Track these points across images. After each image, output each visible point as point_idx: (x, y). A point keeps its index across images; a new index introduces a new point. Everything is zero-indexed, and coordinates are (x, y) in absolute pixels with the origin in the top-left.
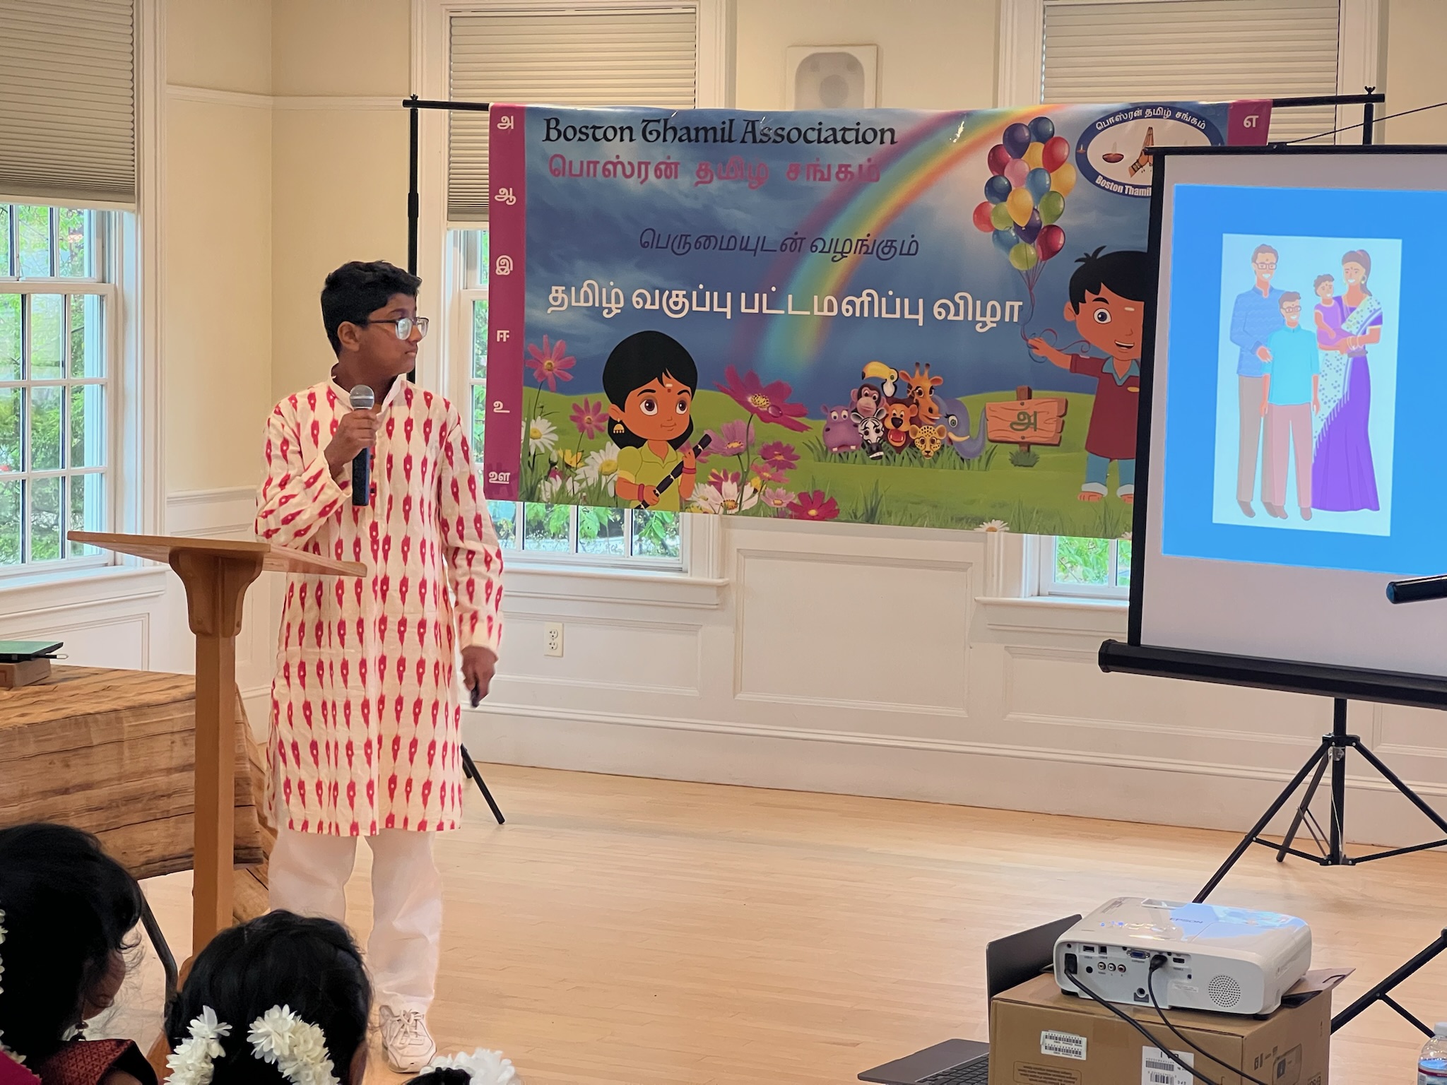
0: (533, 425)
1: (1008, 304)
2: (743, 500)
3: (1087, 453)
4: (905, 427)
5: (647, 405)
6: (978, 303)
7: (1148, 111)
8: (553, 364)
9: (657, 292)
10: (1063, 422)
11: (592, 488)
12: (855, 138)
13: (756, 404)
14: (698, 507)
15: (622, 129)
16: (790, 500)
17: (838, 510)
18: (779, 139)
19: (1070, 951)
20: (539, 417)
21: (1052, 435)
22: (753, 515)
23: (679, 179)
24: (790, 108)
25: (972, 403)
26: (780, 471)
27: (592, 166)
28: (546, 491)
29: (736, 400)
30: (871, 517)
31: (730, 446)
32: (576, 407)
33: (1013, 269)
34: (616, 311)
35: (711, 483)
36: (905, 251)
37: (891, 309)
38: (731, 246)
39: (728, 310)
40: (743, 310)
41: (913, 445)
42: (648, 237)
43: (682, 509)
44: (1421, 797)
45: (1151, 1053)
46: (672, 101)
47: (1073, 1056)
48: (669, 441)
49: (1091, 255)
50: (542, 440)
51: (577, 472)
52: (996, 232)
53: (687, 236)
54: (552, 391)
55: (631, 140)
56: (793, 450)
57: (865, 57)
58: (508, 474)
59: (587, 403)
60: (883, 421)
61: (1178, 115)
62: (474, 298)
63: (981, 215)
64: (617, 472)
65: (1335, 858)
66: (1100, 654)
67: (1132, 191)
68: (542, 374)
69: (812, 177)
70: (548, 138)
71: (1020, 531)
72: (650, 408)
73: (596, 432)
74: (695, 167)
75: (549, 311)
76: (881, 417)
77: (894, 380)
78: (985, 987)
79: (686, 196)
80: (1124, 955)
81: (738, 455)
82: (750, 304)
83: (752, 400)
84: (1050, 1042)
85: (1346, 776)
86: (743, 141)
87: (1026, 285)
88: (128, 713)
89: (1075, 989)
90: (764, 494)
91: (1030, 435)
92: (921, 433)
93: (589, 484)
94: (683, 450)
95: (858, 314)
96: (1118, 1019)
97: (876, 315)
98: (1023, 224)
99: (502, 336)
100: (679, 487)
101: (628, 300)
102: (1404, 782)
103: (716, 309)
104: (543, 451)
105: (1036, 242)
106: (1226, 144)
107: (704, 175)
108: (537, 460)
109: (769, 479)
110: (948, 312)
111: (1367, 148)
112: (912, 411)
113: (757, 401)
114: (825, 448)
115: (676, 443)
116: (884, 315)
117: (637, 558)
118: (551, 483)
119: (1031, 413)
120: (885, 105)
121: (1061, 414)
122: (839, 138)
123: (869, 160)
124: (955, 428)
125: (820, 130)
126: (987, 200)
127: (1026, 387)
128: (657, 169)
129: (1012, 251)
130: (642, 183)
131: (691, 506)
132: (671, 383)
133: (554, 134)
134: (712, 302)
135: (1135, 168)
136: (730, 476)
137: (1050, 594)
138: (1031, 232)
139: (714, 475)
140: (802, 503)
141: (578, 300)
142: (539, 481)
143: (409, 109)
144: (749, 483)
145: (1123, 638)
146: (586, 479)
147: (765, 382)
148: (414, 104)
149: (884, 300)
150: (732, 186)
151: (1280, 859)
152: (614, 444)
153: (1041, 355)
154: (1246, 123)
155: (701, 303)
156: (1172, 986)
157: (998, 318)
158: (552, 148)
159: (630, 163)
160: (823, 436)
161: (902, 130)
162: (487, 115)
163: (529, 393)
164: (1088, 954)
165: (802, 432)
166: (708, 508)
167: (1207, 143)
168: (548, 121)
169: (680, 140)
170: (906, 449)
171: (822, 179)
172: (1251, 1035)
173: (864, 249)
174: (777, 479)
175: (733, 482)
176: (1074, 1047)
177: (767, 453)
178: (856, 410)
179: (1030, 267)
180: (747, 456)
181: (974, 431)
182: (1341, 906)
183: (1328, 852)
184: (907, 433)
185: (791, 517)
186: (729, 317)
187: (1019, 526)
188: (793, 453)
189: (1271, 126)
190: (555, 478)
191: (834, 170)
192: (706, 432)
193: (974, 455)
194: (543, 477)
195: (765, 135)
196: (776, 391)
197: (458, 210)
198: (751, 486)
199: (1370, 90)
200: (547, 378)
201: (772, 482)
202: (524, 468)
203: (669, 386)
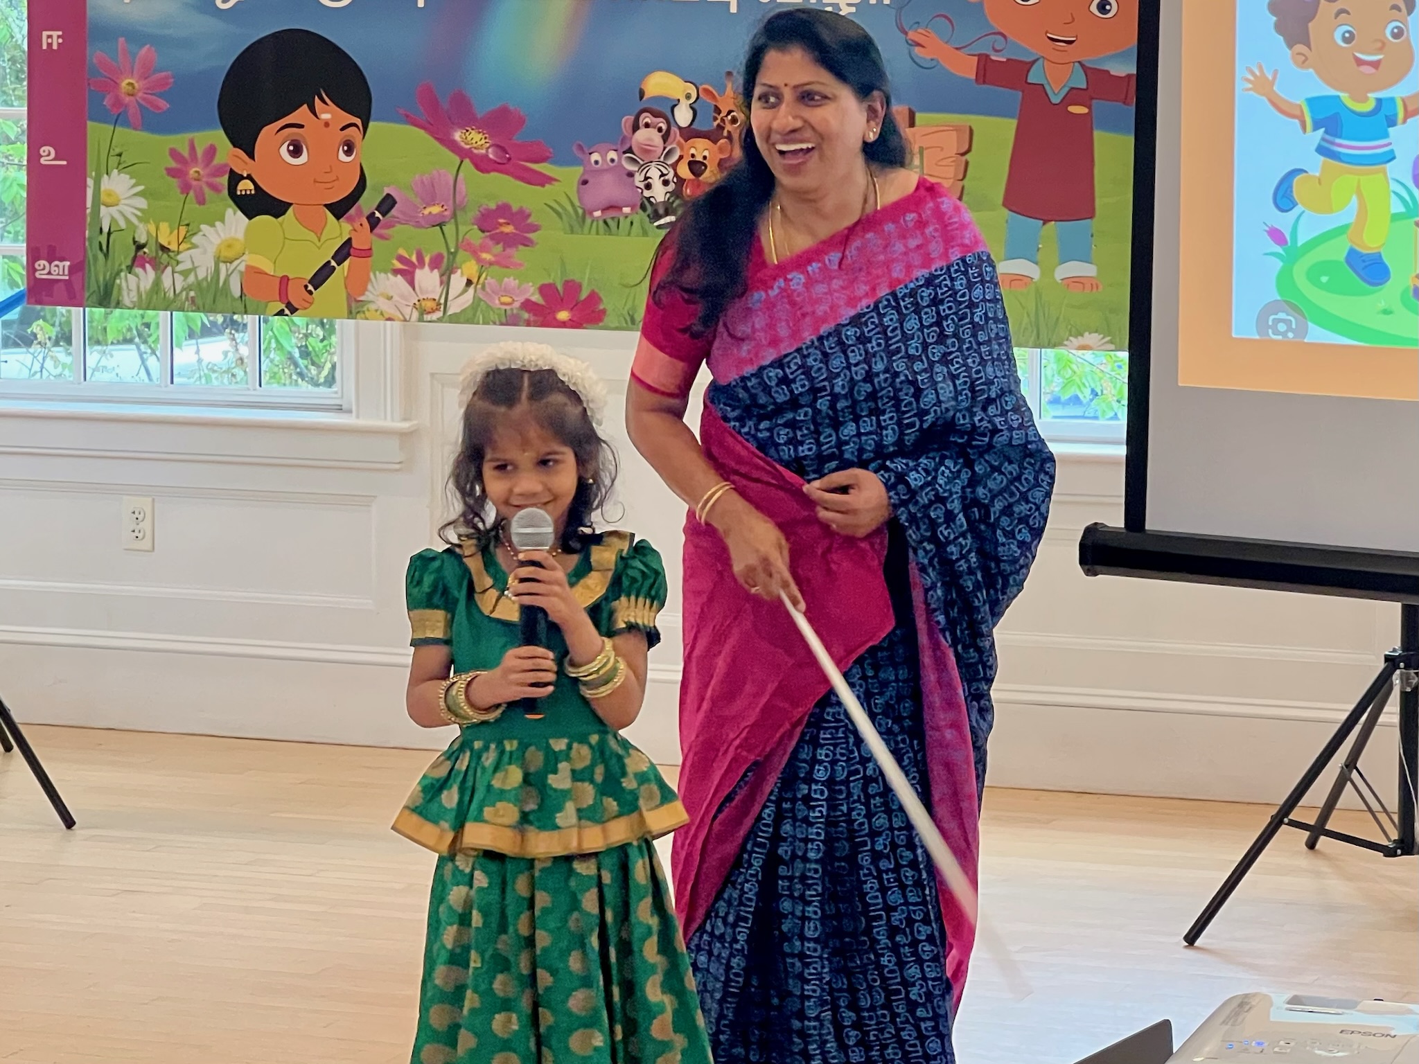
0: (106, 183)
2: (450, 297)
3: (1006, 212)
4: (710, 176)
5: (291, 148)
8: (136, 85)
10: (967, 163)
11: (205, 284)
13: (466, 144)
14: (376, 311)
16: (527, 296)
17: (604, 312)
20: (116, 171)
22: (468, 321)
26: (508, 251)
28: (129, 290)
29: (437, 139)
31: (426, 212)
32: (174, 154)
35: (396, 272)
43: (351, 314)
48: (326, 206)
50: (120, 207)
51: (179, 258)
54: (135, 129)
56: (529, 216)
58: (67, 263)
59: (192, 148)
60: (674, 166)
64: (244, 258)
65: (1406, 845)
68: (118, 103)
72: (296, 152)
73: (207, 191)
77: (692, 101)
81: (440, 225)
83: (461, 137)
90: (483, 288)
93: (200, 278)
94: (351, 220)
99: (50, 41)
100: (346, 278)
104: (123, 224)
108: (114, 241)
109: (491, 264)
112: (721, 150)
113: (469, 138)
114: (580, 211)
117: (269, 391)
118: (137, 276)
119: (915, 150)
121: (963, 151)
127: (905, 107)
131: (365, 309)
132: (329, 113)
136: (427, 260)
139: (401, 259)
140: (546, 301)
142: (118, 274)
144: (459, 271)
146: (194, 269)
151: (1312, 846)
152: (239, 213)
153: (929, 57)
163: (97, 133)
165: (543, 185)
166: (392, 312)
174: (501, 262)
175: (432, 269)
177: (487, 221)
180: (453, 227)
183: (1394, 835)
185: (528, 324)
186: (420, 4)
188: (530, 221)
190: (144, 268)
192: (386, 191)
194: (124, 267)
196: (500, 123)
198: (462, 273)
200: (126, 107)
201: (495, 268)
202: (92, 251)
203: (326, 116)
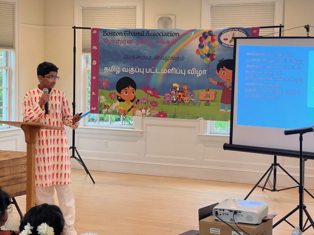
0: (101, 97)
1: (204, 71)
2: (147, 113)
3: (221, 103)
4: (181, 97)
6: (197, 70)
7: (233, 29)
8: (105, 84)
9: (128, 68)
10: (216, 96)
11: (114, 111)
12: (170, 35)
15: (120, 33)
16: (157, 113)
17: (167, 115)
18: (154, 35)
19: (216, 211)
20: (102, 95)
21: (213, 99)
22: (149, 116)
23: (132, 44)
24: (156, 28)
25: (196, 92)
26: (154, 107)
27: (113, 41)
28: (104, 112)
29: (145, 92)
30: (174, 117)
31: (143, 102)
32: (110, 93)
33: (204, 63)
34: (119, 73)
35: (139, 110)
36: (181, 59)
37: (178, 72)
38: (144, 58)
39: (143, 72)
40: (146, 72)
41: (183, 101)
42: (125, 56)
43: (133, 115)
44: (293, 177)
45: (234, 233)
46: (131, 27)
47: (217, 233)
48: (130, 101)
49: (221, 60)
50: (103, 100)
51: (110, 107)
52: (201, 55)
53: (134, 56)
54: (105, 90)
55: (122, 35)
56: (157, 102)
57: (172, 17)
58: (96, 108)
59: (112, 92)
60: (177, 96)
61: (240, 30)
62: (88, 69)
63: (198, 52)
64: (119, 107)
65: (274, 190)
66: (224, 146)
67: (230, 46)
68: (103, 86)
69: (161, 43)
70: (104, 35)
71: (206, 120)
72: (126, 93)
73: (114, 99)
74: (135, 41)
75: (104, 72)
76: (176, 95)
78: (198, 218)
79: (134, 48)
80: (228, 211)
81: (145, 103)
82: (148, 71)
84: (212, 230)
85: (277, 172)
86: (146, 36)
87: (207, 67)
88: (12, 160)
89: (217, 219)
90: (151, 112)
91: (208, 99)
92: (185, 99)
94: (133, 103)
95: (171, 73)
96: (227, 225)
97: (175, 73)
98: (207, 53)
99: (94, 78)
100: (133, 110)
101: (121, 70)
102: (289, 173)
103: (140, 72)
104: (103, 103)
105: (209, 57)
106: (250, 37)
107: (138, 43)
108: (102, 105)
110: (191, 72)
111: (280, 37)
112: (183, 94)
113: (149, 92)
114: (164, 102)
115: (132, 101)
116: (177, 73)
117: (124, 126)
118: (105, 110)
119: (209, 94)
120: (177, 28)
121: (215, 94)
122: (167, 35)
123: (173, 40)
124: (192, 97)
125: (163, 33)
126: (199, 48)
127: (207, 89)
128: (128, 42)
129: (204, 59)
130: (124, 45)
132: (131, 88)
133: (105, 34)
134: (139, 70)
135: (230, 42)
137: (213, 133)
138: (208, 55)
139: (140, 108)
140: (159, 114)
141: (110, 70)
142: (102, 109)
143: (73, 29)
144: (148, 110)
145: (228, 143)
146: (112, 109)
147: (151, 87)
148: (75, 28)
149: (177, 70)
150: (144, 45)
151: (263, 190)
152: (118, 101)
153: (211, 82)
154: (254, 32)
155: (137, 71)
156: (238, 218)
157: (201, 74)
158: (105, 37)
159: (122, 41)
160: (164, 99)
161: (180, 33)
162: (90, 30)
163: (100, 90)
164: (220, 211)
165: (159, 98)
166: (138, 115)
167: (245, 36)
168: (104, 31)
169: (133, 35)
170: (182, 102)
171: (163, 44)
172: (255, 228)
173: (173, 59)
174: (154, 109)
175: (144, 109)
176: (217, 231)
177: (151, 103)
178: (171, 94)
179: (208, 63)
180: (147, 104)
181: (196, 98)
182: (276, 200)
183: (273, 188)
184: (182, 99)
185: (157, 117)
186: (143, 73)
187: (206, 119)
189: (259, 33)
191: (166, 42)
192: (138, 99)
193: (196, 103)
195: (151, 34)
196: (154, 90)
197: (84, 51)
199: (281, 25)
200: (103, 87)
201: (153, 110)
202: (99, 106)
203: (130, 89)
